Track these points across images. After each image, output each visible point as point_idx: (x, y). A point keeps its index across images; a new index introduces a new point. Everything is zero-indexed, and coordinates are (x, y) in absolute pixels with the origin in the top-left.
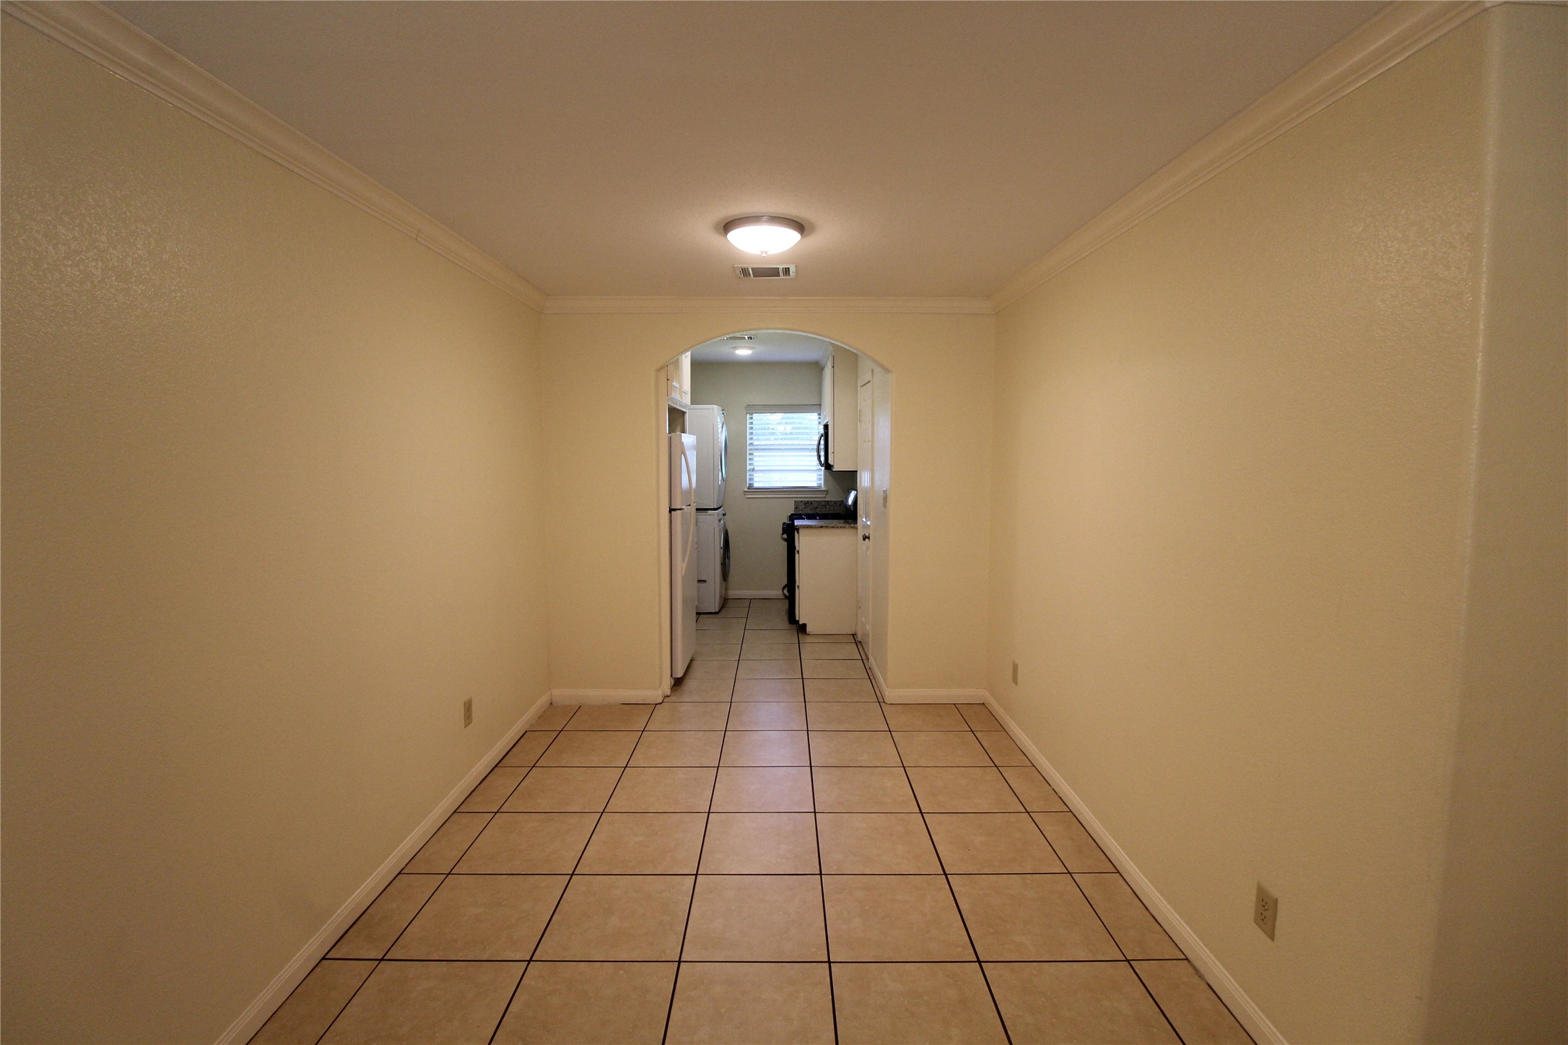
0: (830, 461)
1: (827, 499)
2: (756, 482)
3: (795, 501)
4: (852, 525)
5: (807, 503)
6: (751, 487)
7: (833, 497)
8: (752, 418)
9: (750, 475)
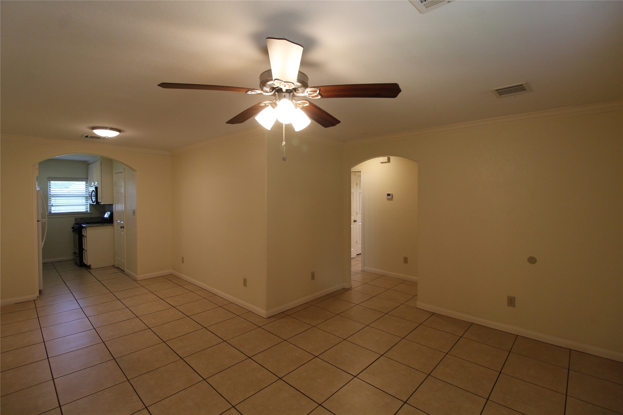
0: (99, 201)
1: (92, 216)
2: (52, 211)
3: (75, 218)
4: (111, 224)
5: (81, 219)
6: (50, 213)
7: (96, 215)
8: (50, 183)
9: (50, 208)
